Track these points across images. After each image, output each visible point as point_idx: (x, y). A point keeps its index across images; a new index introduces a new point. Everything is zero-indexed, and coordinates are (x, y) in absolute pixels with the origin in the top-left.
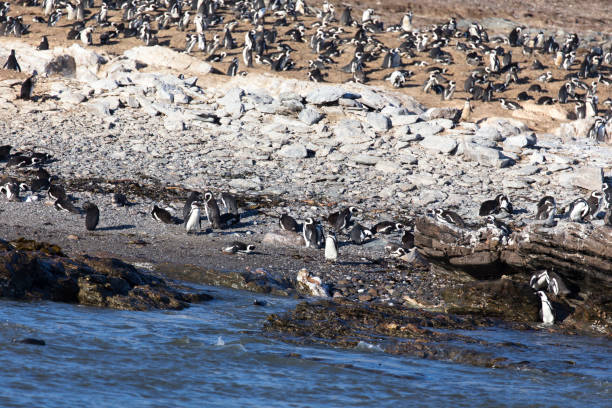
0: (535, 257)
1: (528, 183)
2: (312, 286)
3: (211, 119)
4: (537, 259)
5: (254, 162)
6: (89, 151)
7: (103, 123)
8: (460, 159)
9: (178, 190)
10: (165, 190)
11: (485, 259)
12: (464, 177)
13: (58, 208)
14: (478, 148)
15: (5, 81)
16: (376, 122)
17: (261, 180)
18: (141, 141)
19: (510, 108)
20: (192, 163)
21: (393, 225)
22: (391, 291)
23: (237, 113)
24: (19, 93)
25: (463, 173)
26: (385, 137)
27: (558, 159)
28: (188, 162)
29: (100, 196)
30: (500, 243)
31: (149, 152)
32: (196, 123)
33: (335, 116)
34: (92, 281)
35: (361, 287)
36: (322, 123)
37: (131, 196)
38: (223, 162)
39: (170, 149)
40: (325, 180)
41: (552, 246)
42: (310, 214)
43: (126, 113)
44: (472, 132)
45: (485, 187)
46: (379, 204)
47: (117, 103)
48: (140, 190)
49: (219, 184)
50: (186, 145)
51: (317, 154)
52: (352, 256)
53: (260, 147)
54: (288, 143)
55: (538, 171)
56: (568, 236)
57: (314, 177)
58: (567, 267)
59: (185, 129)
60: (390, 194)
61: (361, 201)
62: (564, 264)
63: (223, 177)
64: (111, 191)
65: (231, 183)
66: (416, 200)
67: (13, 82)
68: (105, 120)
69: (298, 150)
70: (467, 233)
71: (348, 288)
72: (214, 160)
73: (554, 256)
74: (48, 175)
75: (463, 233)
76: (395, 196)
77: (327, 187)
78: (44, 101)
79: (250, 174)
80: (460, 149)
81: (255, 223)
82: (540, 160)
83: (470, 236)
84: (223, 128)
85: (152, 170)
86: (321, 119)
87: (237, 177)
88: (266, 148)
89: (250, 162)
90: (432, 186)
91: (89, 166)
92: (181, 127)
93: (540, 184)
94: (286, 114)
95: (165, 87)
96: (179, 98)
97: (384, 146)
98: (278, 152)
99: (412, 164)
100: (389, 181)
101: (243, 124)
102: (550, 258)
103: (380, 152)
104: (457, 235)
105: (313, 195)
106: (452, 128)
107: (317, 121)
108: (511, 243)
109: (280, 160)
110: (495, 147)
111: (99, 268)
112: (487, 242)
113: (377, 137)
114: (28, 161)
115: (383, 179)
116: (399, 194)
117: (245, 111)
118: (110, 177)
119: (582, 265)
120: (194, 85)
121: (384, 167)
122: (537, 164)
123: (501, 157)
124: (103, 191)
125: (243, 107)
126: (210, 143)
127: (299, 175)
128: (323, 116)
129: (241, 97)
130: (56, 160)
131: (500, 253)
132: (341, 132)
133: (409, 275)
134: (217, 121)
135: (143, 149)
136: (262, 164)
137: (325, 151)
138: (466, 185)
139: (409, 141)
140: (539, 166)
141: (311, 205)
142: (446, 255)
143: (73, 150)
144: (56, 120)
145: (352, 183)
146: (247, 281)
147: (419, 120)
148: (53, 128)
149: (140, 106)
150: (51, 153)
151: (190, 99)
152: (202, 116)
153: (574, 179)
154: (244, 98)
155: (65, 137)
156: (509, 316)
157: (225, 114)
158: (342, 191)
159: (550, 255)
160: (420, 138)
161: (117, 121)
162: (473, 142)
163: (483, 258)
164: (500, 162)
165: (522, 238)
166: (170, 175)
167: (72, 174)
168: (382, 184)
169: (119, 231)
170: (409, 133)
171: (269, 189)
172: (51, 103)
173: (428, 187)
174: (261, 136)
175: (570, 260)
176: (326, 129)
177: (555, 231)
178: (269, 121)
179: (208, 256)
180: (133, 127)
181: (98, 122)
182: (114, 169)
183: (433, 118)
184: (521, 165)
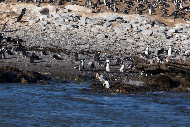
0: (169, 67)
1: (174, 44)
2: (100, 78)
3: (76, 27)
4: (170, 68)
5: (88, 40)
6: (36, 38)
7: (42, 29)
8: (153, 37)
9: (63, 50)
10: (58, 49)
11: (155, 68)
12: (154, 43)
13: (24, 56)
14: (159, 33)
15: (12, 17)
16: (127, 26)
17: (90, 45)
18: (53, 34)
19: (186, 21)
20: (68, 41)
21: (129, 58)
22: (126, 79)
23: (84, 25)
24: (17, 20)
25: (154, 41)
26: (130, 31)
27: (184, 36)
28: (67, 40)
29: (38, 52)
30: (159, 63)
31: (55, 38)
32: (71, 28)
33: (115, 25)
34: (25, 79)
35: (116, 78)
36: (110, 27)
37: (48, 52)
38: (78, 40)
39: (62, 36)
40: (110, 45)
41: (175, 63)
42: (104, 55)
43: (49, 26)
44: (158, 28)
45: (160, 45)
46: (126, 52)
47: (47, 23)
48: (51, 50)
49: (76, 47)
50: (67, 35)
51: (108, 37)
52: (115, 68)
53: (91, 35)
54: (99, 33)
55: (178, 40)
56: (180, 60)
57: (107, 44)
58: (180, 70)
59: (67, 30)
60: (130, 48)
61: (121, 51)
62: (179, 69)
63: (78, 45)
64: (42, 50)
65: (80, 47)
66: (138, 50)
67: (15, 17)
68: (42, 28)
69: (102, 36)
70: (149, 60)
71: (112, 78)
72: (76, 39)
73: (176, 67)
74: (22, 46)
75: (148, 60)
76: (132, 49)
77: (110, 47)
78: (24, 23)
79: (87, 44)
80: (154, 34)
81: (86, 59)
82: (179, 36)
83: (150, 61)
84: (79, 29)
85: (55, 43)
86: (110, 25)
87: (82, 45)
88: (92, 35)
89: (87, 40)
90: (144, 46)
91: (35, 43)
92: (66, 30)
93: (178, 44)
94: (99, 24)
95: (62, 17)
96: (66, 20)
97: (130, 34)
98: (96, 36)
99: (138, 39)
100: (130, 44)
101: (86, 28)
102: (174, 67)
103: (128, 36)
104: (146, 61)
105: (106, 50)
106: (152, 27)
107: (109, 26)
108: (163, 63)
109: (96, 39)
110: (164, 33)
111: (29, 75)
112: (155, 63)
113: (127, 31)
114: (16, 42)
115: (129, 44)
116: (133, 48)
117: (87, 24)
118: (42, 46)
119: (184, 69)
120: (72, 16)
121: (129, 40)
122: (178, 37)
123: (166, 36)
124: (39, 51)
125: (86, 22)
126: (75, 34)
127: (102, 43)
128: (111, 25)
129: (86, 19)
130: (25, 41)
131: (159, 66)
132: (116, 29)
133: (132, 74)
134: (77, 27)
135: (54, 37)
136: (91, 40)
137: (111, 36)
138: (154, 45)
139: (138, 32)
140: (178, 38)
141: (105, 53)
142: (143, 67)
143: (31, 38)
144: (27, 29)
145: (118, 45)
146: (79, 77)
147: (141, 25)
148: (26, 31)
149: (54, 23)
150: (24, 39)
151: (70, 21)
152: (73, 26)
153: (188, 42)
154: (86, 20)
155: (29, 34)
156: (161, 86)
157: (80, 25)
158: (115, 48)
159: (174, 66)
160: (141, 31)
161: (46, 28)
162: (158, 31)
163: (154, 68)
164: (166, 37)
165: (166, 61)
166: (61, 45)
167: (30, 45)
168: (128, 46)
169: (42, 63)
170: (138, 29)
171: (92, 48)
172: (26, 23)
173: (142, 46)
174: (91, 32)
175: (180, 68)
176: (112, 29)
177: (176, 59)
178: (94, 27)
179: (68, 70)
180: (51, 30)
181: (40, 29)
182: (43, 43)
183: (145, 24)
184: (173, 38)
